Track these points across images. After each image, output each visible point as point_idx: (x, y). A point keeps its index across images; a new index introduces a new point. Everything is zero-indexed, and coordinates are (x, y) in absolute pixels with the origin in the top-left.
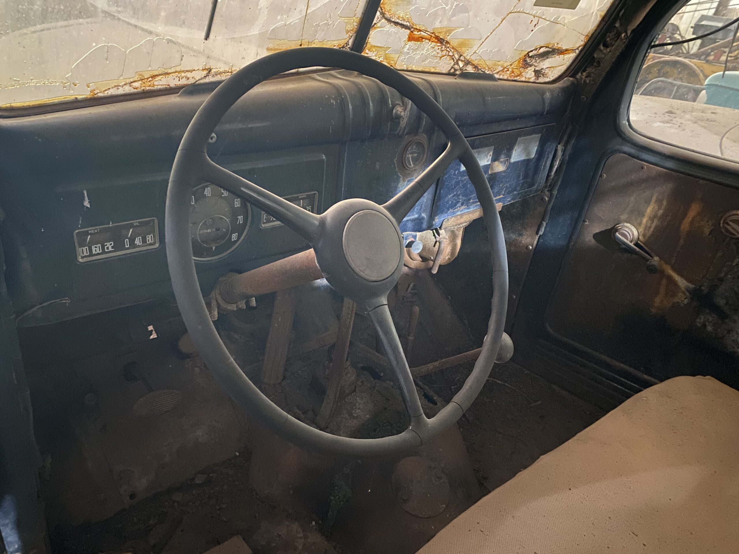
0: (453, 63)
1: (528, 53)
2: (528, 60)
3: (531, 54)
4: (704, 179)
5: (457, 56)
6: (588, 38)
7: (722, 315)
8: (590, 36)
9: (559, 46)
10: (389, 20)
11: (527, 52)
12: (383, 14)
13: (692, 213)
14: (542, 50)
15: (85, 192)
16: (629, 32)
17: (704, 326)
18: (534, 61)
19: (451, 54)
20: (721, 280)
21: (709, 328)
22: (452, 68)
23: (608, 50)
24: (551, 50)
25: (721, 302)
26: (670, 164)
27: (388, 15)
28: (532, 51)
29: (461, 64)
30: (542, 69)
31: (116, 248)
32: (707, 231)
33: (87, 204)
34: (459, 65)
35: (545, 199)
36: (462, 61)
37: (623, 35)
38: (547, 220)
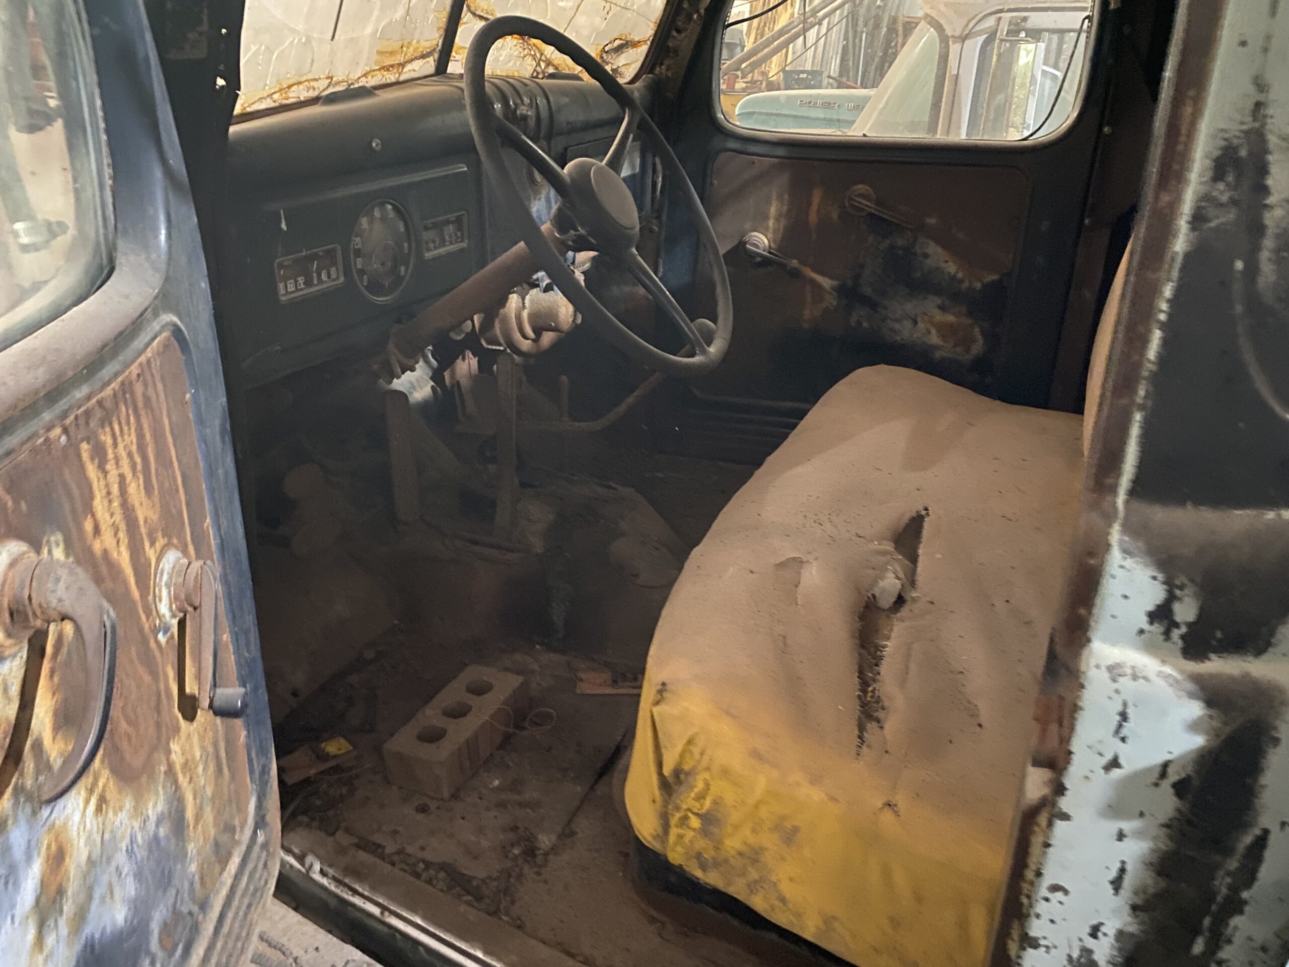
0: (535, 64)
1: (604, 48)
2: (604, 55)
3: (607, 49)
4: (817, 160)
5: (538, 55)
6: (656, 25)
7: (873, 305)
8: (658, 22)
9: (632, 37)
10: (474, 14)
11: (602, 47)
12: (468, 6)
13: (816, 199)
14: (617, 43)
15: (282, 212)
16: (702, 11)
17: (859, 323)
18: (610, 57)
19: (533, 53)
20: (862, 266)
21: (865, 325)
22: (535, 70)
23: (683, 35)
24: (624, 42)
25: (867, 290)
26: (780, 152)
27: (473, 9)
28: (607, 45)
29: (543, 65)
30: (618, 67)
31: (308, 283)
32: (835, 215)
33: (284, 226)
34: (540, 67)
35: (654, 229)
36: (543, 61)
37: (695, 16)
38: (663, 255)
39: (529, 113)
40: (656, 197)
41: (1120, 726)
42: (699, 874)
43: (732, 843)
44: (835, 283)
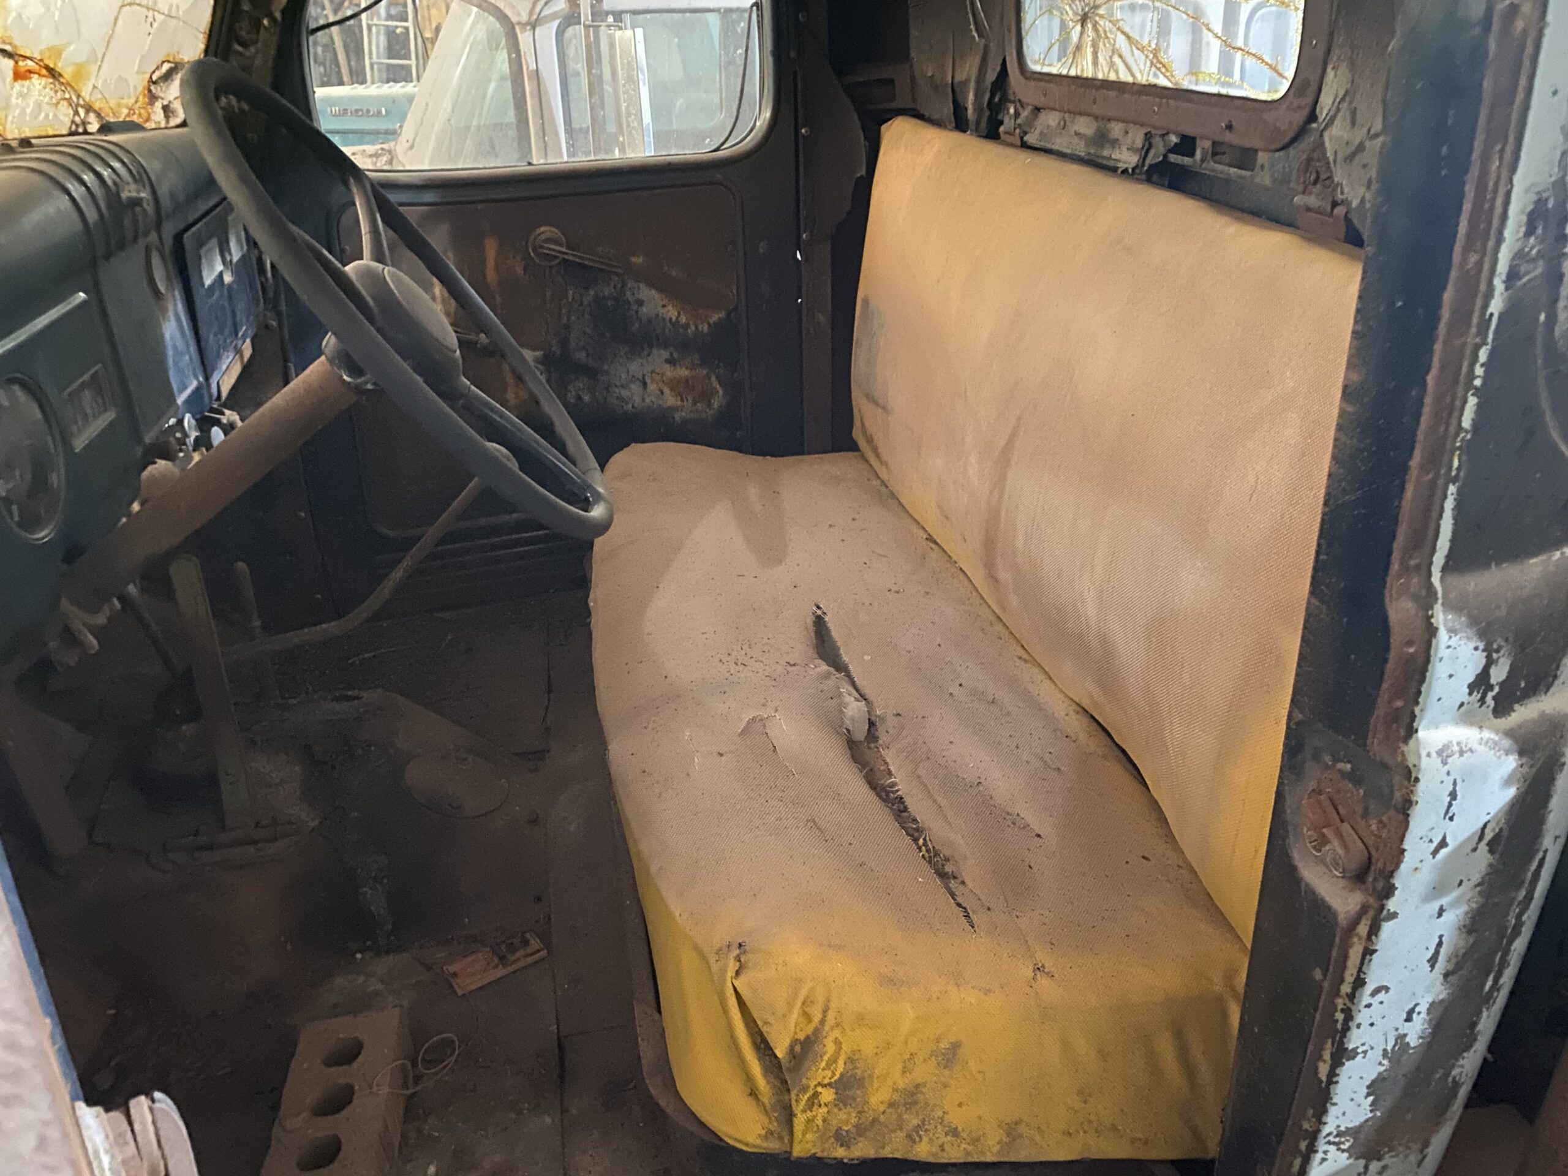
0: (71, 112)
1: (151, 77)
2: (152, 88)
3: (154, 78)
4: (481, 202)
5: (74, 98)
6: (206, 36)
7: (591, 373)
8: (207, 32)
9: (181, 56)
11: (149, 76)
13: (491, 251)
14: (166, 67)
16: (278, 15)
17: (579, 398)
18: (159, 88)
19: (67, 96)
20: (567, 327)
21: (587, 398)
22: (73, 122)
23: (252, 49)
24: (173, 65)
25: (580, 356)
26: (429, 197)
28: (154, 72)
29: (82, 112)
30: (170, 102)
32: (519, 270)
34: (79, 116)
35: (272, 326)
36: (82, 107)
37: (266, 22)
38: (292, 357)
39: (143, 195)
40: (267, 279)
41: (1450, 805)
42: (840, 1153)
43: (878, 1097)
44: (539, 354)
